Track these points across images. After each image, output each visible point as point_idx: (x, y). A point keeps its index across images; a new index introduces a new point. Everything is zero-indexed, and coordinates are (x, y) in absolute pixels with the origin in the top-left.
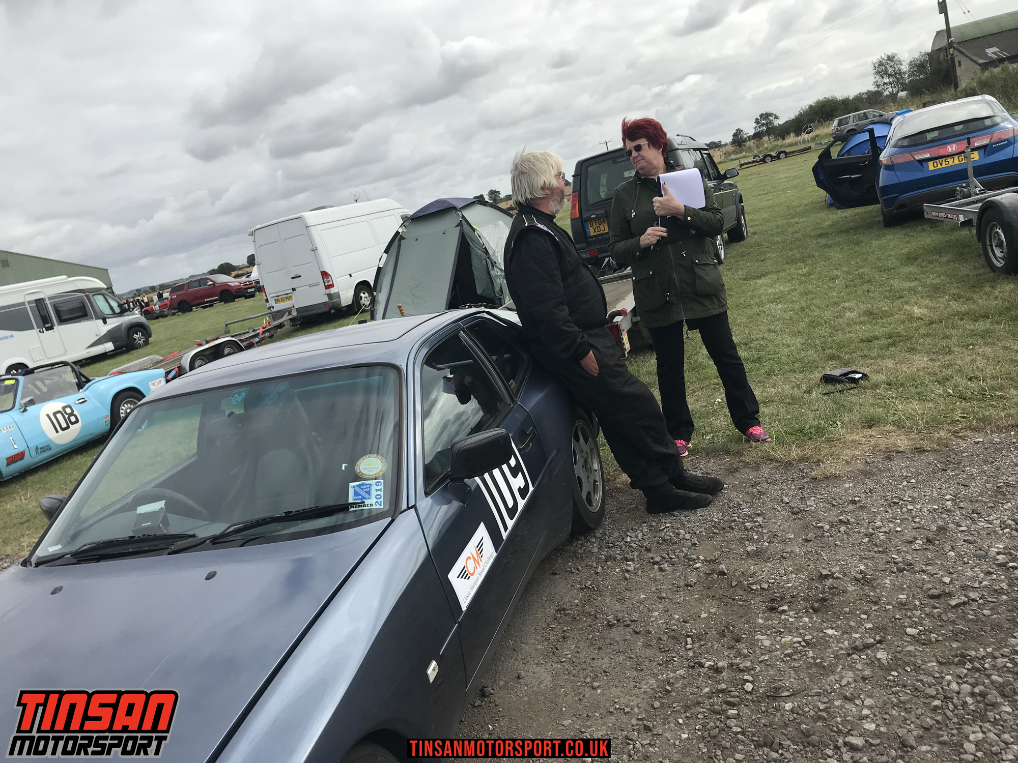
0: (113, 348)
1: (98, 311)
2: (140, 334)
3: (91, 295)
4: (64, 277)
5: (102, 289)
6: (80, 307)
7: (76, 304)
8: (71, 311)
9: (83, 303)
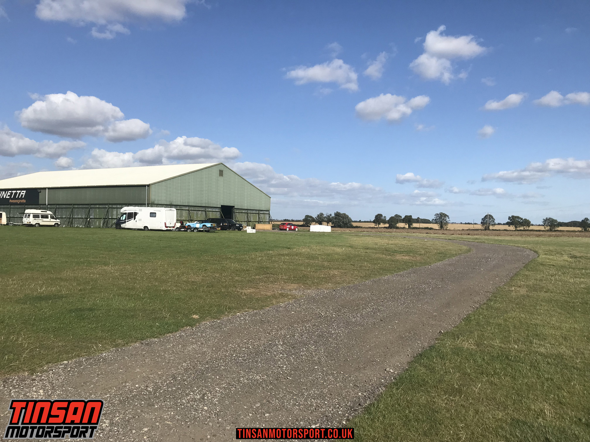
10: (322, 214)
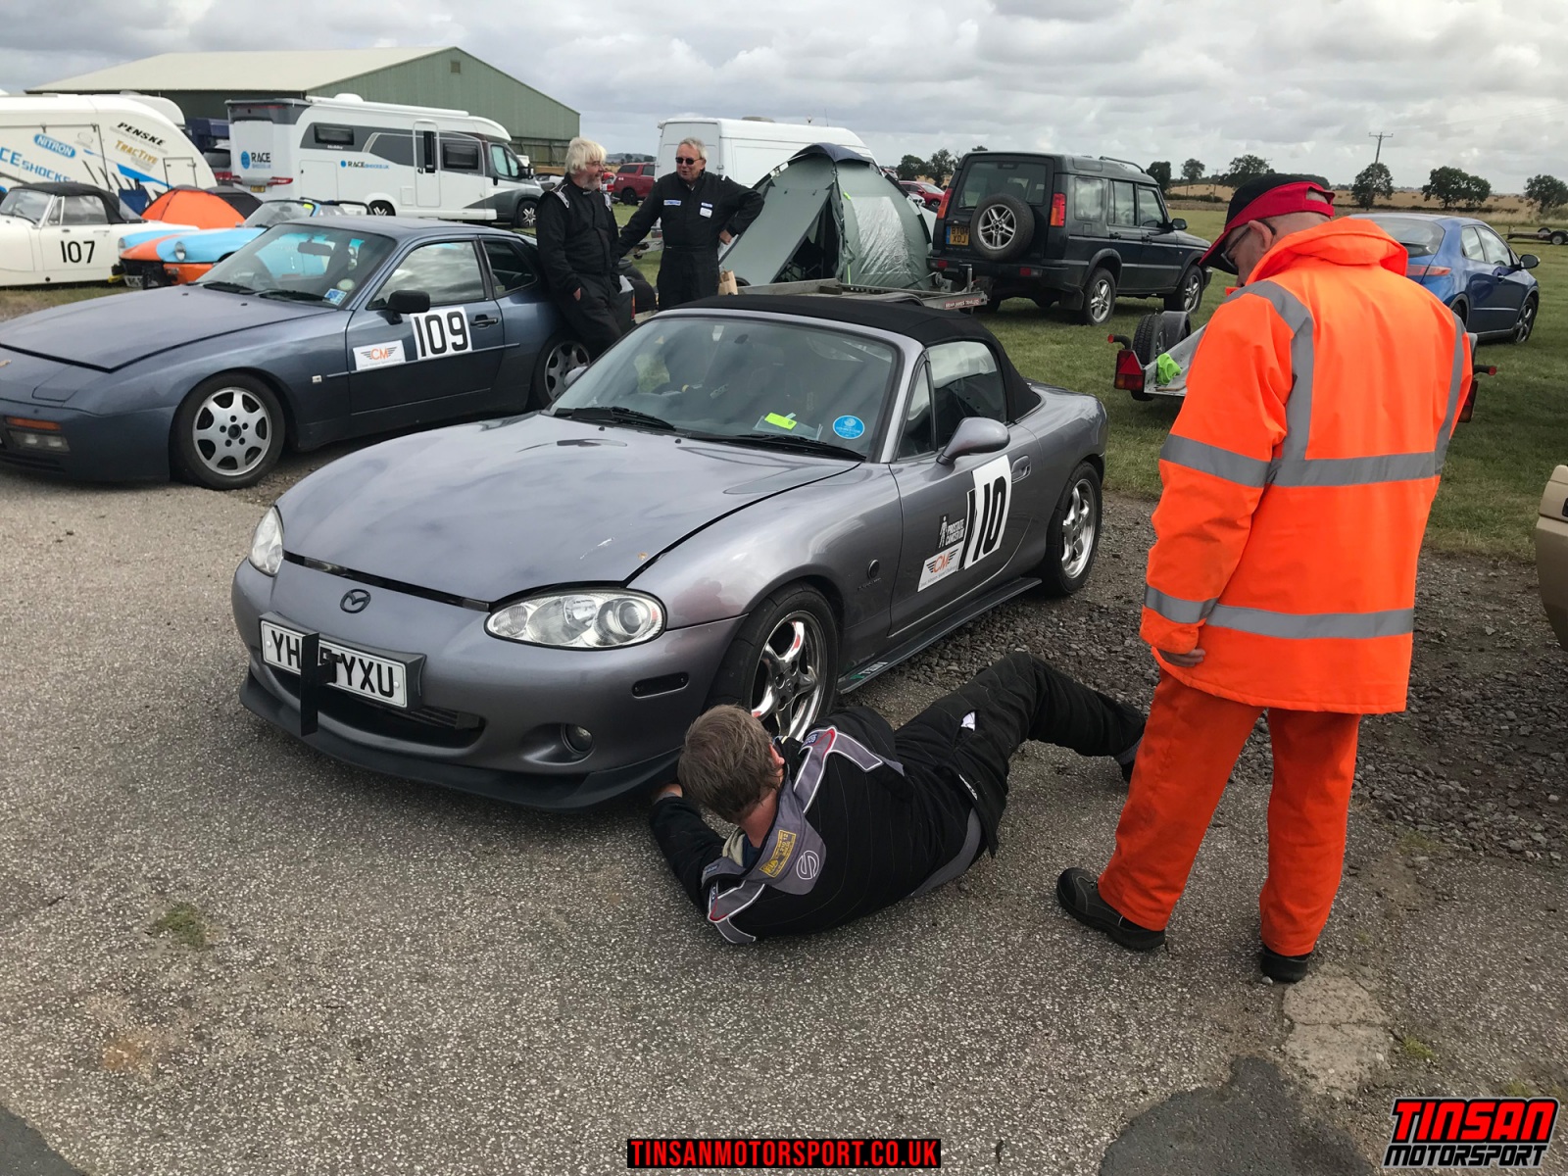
0: (495, 218)
1: (491, 165)
2: (532, 211)
3: (490, 144)
4: (465, 113)
5: (504, 141)
6: (472, 156)
7: (469, 151)
8: (461, 156)
9: (477, 151)
10: (945, 154)
